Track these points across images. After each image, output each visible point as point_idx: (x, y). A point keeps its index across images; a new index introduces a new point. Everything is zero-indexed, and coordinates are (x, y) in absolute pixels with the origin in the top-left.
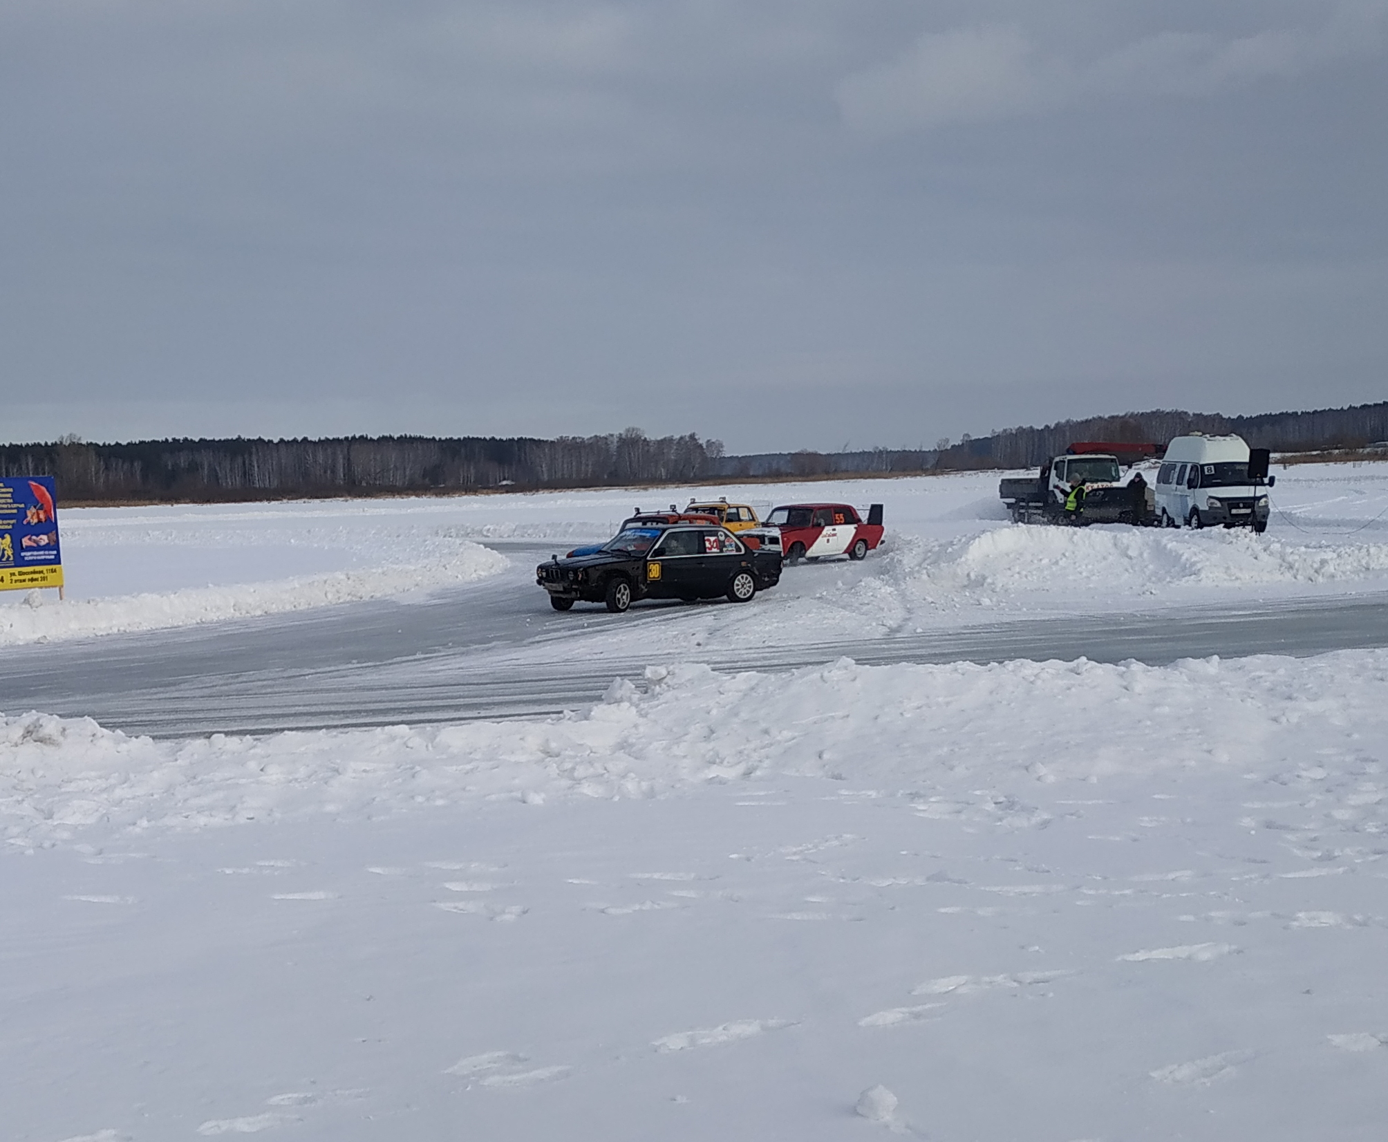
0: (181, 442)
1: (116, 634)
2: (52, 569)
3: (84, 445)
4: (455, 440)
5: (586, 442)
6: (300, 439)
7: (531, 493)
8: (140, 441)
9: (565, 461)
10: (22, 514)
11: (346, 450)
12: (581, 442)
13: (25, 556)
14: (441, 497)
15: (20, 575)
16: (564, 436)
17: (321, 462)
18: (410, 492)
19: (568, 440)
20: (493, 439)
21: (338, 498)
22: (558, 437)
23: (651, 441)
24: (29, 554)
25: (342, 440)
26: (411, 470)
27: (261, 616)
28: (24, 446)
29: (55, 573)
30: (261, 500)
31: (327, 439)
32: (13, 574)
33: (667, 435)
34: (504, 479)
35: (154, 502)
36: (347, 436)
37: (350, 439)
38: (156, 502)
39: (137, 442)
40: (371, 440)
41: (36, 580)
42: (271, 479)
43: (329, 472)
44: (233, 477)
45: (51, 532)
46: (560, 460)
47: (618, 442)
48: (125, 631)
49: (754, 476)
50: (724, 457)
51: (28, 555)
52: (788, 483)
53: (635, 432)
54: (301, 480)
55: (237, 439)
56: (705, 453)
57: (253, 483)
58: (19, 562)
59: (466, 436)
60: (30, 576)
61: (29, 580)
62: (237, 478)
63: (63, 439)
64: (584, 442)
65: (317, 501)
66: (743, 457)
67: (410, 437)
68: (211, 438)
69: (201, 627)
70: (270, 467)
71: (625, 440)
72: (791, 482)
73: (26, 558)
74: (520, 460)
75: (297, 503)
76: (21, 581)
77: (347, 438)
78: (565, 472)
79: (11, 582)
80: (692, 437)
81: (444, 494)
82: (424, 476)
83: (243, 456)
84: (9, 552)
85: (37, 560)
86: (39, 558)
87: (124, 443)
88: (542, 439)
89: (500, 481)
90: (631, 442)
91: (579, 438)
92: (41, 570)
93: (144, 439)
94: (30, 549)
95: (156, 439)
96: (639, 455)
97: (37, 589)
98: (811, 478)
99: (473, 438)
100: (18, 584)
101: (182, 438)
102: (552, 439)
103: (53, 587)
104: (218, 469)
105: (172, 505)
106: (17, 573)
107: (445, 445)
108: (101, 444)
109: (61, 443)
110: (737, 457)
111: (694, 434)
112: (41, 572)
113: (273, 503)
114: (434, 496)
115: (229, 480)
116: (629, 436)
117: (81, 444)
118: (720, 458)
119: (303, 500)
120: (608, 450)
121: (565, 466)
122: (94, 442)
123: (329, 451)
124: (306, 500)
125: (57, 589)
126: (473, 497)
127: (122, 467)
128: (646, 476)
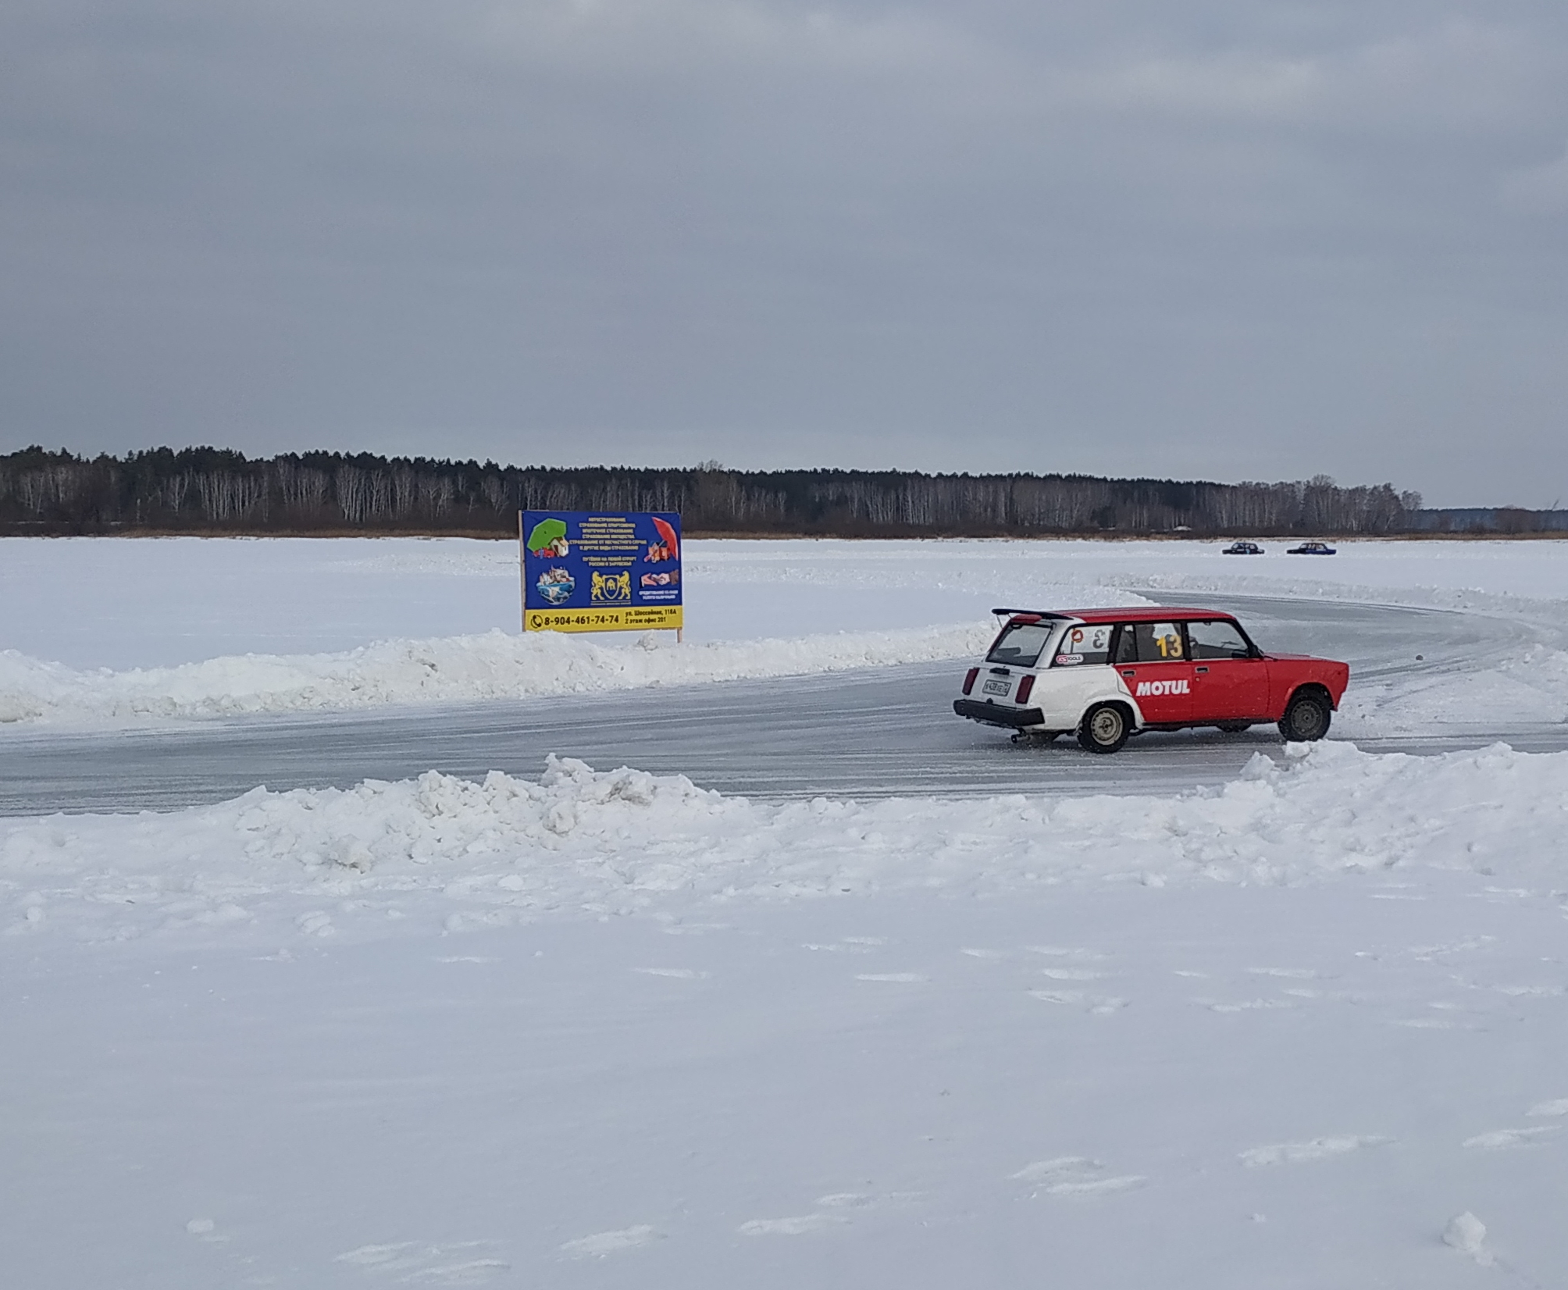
0: (831, 472)
1: (736, 681)
2: (671, 610)
3: (725, 473)
4: (1129, 482)
5: (1271, 488)
6: (959, 474)
7: (1209, 541)
8: (786, 471)
9: (1247, 508)
10: (643, 551)
11: (1009, 487)
12: (1265, 489)
13: (643, 595)
14: (1110, 541)
15: (636, 614)
16: (1247, 481)
17: (981, 499)
18: (1077, 534)
19: (1251, 485)
20: (1170, 481)
21: (998, 539)
22: (1240, 482)
23: (1342, 490)
24: (648, 593)
25: (1005, 477)
26: (1078, 511)
27: (896, 665)
28: (660, 470)
29: (674, 615)
30: (913, 537)
31: (989, 476)
32: (630, 614)
33: (1361, 485)
34: (1180, 525)
35: (797, 535)
36: (1011, 472)
37: (1014, 476)
38: (800, 536)
39: (783, 472)
40: (1038, 478)
41: (653, 620)
42: (927, 516)
43: (989, 510)
44: (885, 513)
45: (674, 570)
46: (1242, 507)
47: (1305, 490)
48: (745, 678)
49: (1455, 532)
50: (1422, 510)
51: (647, 595)
52: (1491, 541)
53: (1324, 480)
54: (958, 517)
55: (892, 473)
56: (1400, 505)
57: (907, 519)
58: (636, 601)
59: (1140, 477)
60: (647, 617)
61: (646, 621)
62: (889, 513)
63: (703, 465)
64: (1269, 488)
65: (975, 541)
66: (1443, 511)
67: (1080, 476)
68: (864, 470)
69: (828, 676)
70: (926, 504)
71: (1313, 488)
72: (1495, 539)
73: (644, 598)
74: (1198, 505)
75: (953, 542)
76: (637, 621)
77: (1010, 475)
78: (1247, 519)
79: (627, 623)
80: (1387, 487)
81: (1113, 538)
82: (1092, 519)
83: (896, 490)
84: (627, 590)
85: (656, 600)
86: (658, 598)
87: (769, 472)
88: (1223, 483)
89: (1175, 527)
90: (1320, 491)
91: (1264, 484)
92: (659, 610)
93: (791, 469)
94: (649, 588)
95: (804, 469)
96: (1328, 504)
97: (653, 631)
98: (1517, 535)
99: (1148, 481)
100: (634, 624)
101: (832, 469)
102: (1234, 484)
103: (671, 628)
104: (869, 503)
105: (817, 540)
106: (633, 613)
107: (1117, 486)
108: (744, 472)
109: (701, 469)
110: (1437, 511)
111: (1389, 484)
112: (660, 613)
113: (927, 541)
114: (1103, 540)
115: (880, 515)
116: (1318, 484)
117: (723, 472)
118: (1419, 511)
119: (960, 539)
120: (1294, 498)
121: (1247, 513)
122: (736, 470)
123: (991, 489)
124: (963, 539)
125: (676, 631)
126: (1145, 542)
127: (765, 498)
128: (1335, 526)
